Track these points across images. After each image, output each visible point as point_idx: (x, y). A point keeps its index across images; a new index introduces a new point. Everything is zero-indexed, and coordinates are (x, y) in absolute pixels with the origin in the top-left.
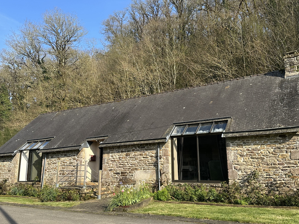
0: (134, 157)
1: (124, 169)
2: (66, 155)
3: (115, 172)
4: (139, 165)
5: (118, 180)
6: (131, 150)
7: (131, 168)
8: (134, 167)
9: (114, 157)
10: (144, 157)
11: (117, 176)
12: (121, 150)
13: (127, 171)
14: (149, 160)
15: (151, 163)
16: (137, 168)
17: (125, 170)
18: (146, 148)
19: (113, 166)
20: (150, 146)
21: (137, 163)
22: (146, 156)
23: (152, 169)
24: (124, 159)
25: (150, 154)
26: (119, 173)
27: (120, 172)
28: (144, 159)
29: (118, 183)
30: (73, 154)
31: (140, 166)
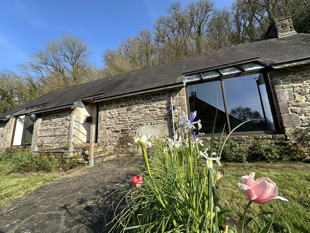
0: (137, 111)
1: (124, 125)
2: (58, 116)
3: (113, 130)
4: (144, 120)
5: (118, 139)
6: (134, 103)
7: (134, 124)
8: (138, 122)
9: (112, 113)
10: (150, 110)
11: (116, 134)
12: (121, 104)
13: (129, 128)
14: (157, 112)
15: (161, 116)
16: (142, 123)
17: (126, 126)
18: (153, 99)
19: (112, 123)
20: (158, 97)
21: (141, 118)
22: (154, 108)
23: (163, 123)
24: (125, 114)
25: (159, 105)
26: (118, 131)
27: (120, 130)
28: (151, 112)
29: (117, 143)
30: (65, 114)
31: (146, 120)
